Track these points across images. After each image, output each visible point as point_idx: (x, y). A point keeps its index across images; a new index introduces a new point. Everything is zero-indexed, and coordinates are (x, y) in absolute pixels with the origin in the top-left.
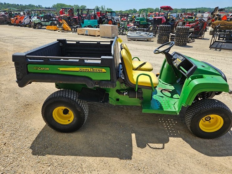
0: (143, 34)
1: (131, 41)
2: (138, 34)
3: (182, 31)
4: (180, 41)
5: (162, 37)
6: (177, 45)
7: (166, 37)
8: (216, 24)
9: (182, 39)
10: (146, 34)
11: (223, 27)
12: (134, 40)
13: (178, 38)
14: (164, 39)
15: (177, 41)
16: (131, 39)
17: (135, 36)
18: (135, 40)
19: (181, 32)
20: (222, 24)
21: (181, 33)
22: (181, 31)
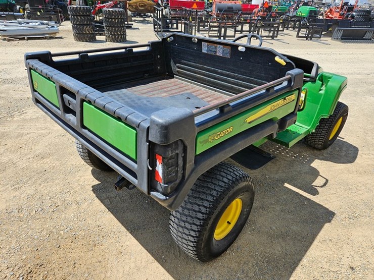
0: (35, 23)
1: (13, 40)
2: (23, 25)
3: (117, 17)
4: (118, 34)
5: (83, 28)
6: (114, 42)
7: (89, 28)
8: (134, 4)
9: (119, 30)
10: (42, 24)
11: (142, 10)
12: (21, 39)
13: (112, 29)
14: (88, 32)
15: (112, 35)
16: (10, 36)
17: (18, 30)
18: (23, 39)
19: (115, 19)
20: (141, 5)
21: (115, 21)
22: (115, 16)
